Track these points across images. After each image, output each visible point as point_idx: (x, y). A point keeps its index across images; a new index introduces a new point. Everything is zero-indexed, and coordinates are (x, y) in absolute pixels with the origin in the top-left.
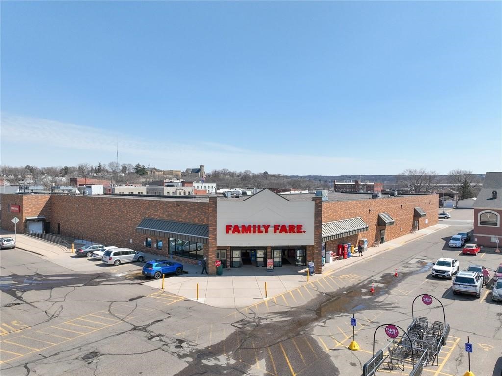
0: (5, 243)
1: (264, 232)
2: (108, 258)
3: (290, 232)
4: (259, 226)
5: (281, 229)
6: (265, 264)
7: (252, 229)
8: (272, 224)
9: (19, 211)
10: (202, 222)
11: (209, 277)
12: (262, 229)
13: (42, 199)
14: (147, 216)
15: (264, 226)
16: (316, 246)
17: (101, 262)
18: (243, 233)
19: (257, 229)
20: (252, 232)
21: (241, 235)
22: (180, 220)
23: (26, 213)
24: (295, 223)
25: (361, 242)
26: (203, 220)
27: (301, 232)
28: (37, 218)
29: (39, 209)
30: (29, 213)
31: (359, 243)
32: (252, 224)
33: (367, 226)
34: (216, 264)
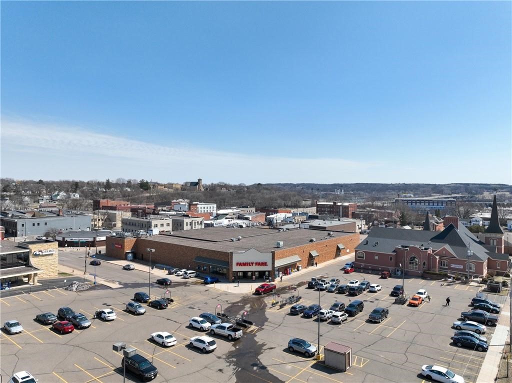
1: (251, 265)
2: (186, 275)
3: (262, 265)
5: (258, 264)
6: (252, 278)
7: (247, 264)
9: (122, 248)
11: (230, 284)
13: (132, 240)
15: (251, 263)
16: (272, 271)
19: (249, 264)
21: (242, 267)
22: (215, 259)
26: (226, 260)
27: (267, 265)
28: (130, 251)
29: (131, 246)
30: (127, 249)
32: (247, 262)
33: (302, 259)
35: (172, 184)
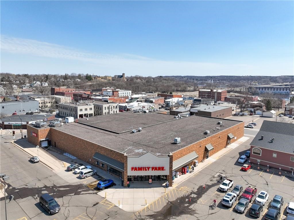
1: (147, 170)
3: (159, 170)
4: (145, 168)
5: (155, 169)
7: (142, 169)
8: (151, 166)
10: (121, 162)
11: (125, 189)
12: (147, 169)
14: (97, 151)
15: (148, 168)
16: (169, 175)
18: (138, 170)
20: (142, 170)
21: (138, 171)
22: (112, 157)
24: (161, 166)
27: (164, 170)
28: (45, 139)
29: (45, 135)
30: (41, 138)
32: (142, 167)
33: (197, 156)
34: (127, 183)
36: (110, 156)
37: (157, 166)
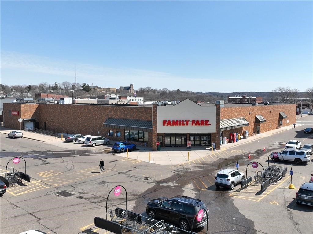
0: (17, 134)
1: (186, 125)
2: (89, 141)
3: (201, 125)
4: (183, 121)
5: (196, 123)
6: (186, 145)
7: (179, 123)
8: (191, 120)
9: (18, 115)
10: (147, 120)
11: (153, 152)
12: (185, 123)
13: (33, 106)
14: (110, 116)
15: (186, 121)
16: (216, 133)
17: (84, 145)
18: (173, 125)
19: (181, 123)
20: (179, 125)
21: (172, 127)
22: (133, 118)
23: (23, 116)
24: (204, 119)
25: (244, 133)
26: (148, 118)
27: (208, 125)
28: (30, 119)
29: (31, 113)
30: (25, 116)
31: (243, 133)
32: (179, 120)
33: (248, 123)
34: (157, 144)
35: (109, 88)
36: (129, 117)
37: (200, 120)
